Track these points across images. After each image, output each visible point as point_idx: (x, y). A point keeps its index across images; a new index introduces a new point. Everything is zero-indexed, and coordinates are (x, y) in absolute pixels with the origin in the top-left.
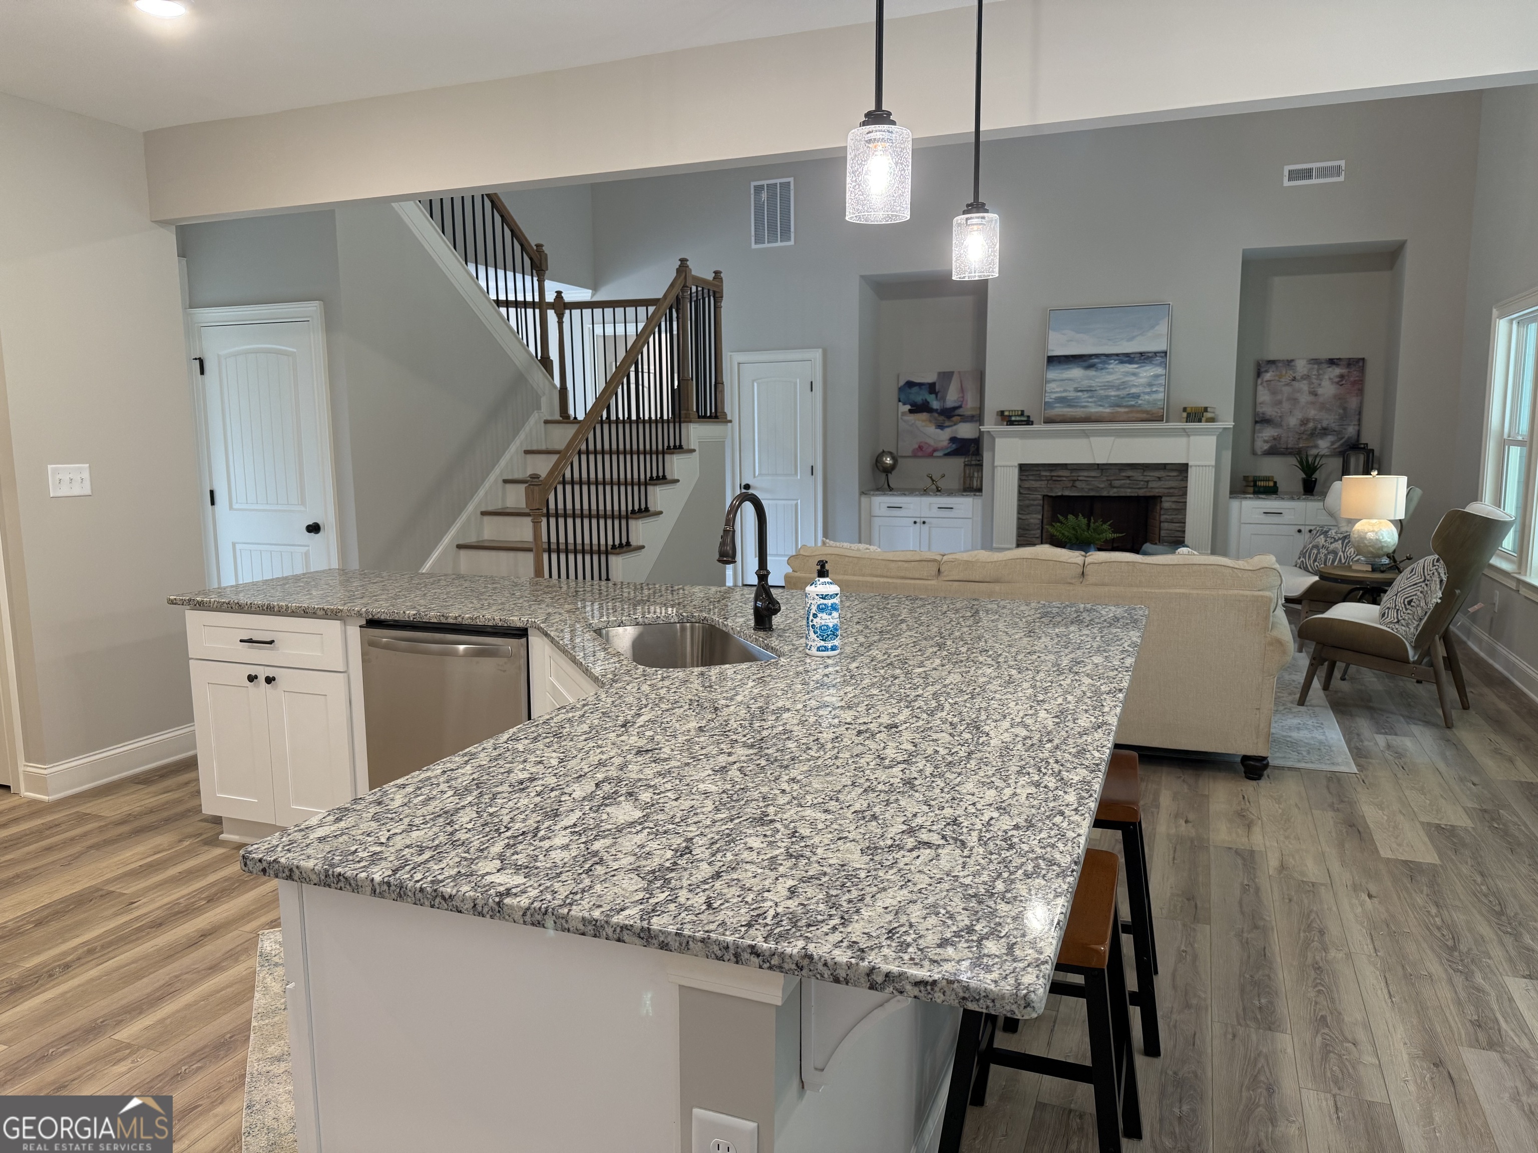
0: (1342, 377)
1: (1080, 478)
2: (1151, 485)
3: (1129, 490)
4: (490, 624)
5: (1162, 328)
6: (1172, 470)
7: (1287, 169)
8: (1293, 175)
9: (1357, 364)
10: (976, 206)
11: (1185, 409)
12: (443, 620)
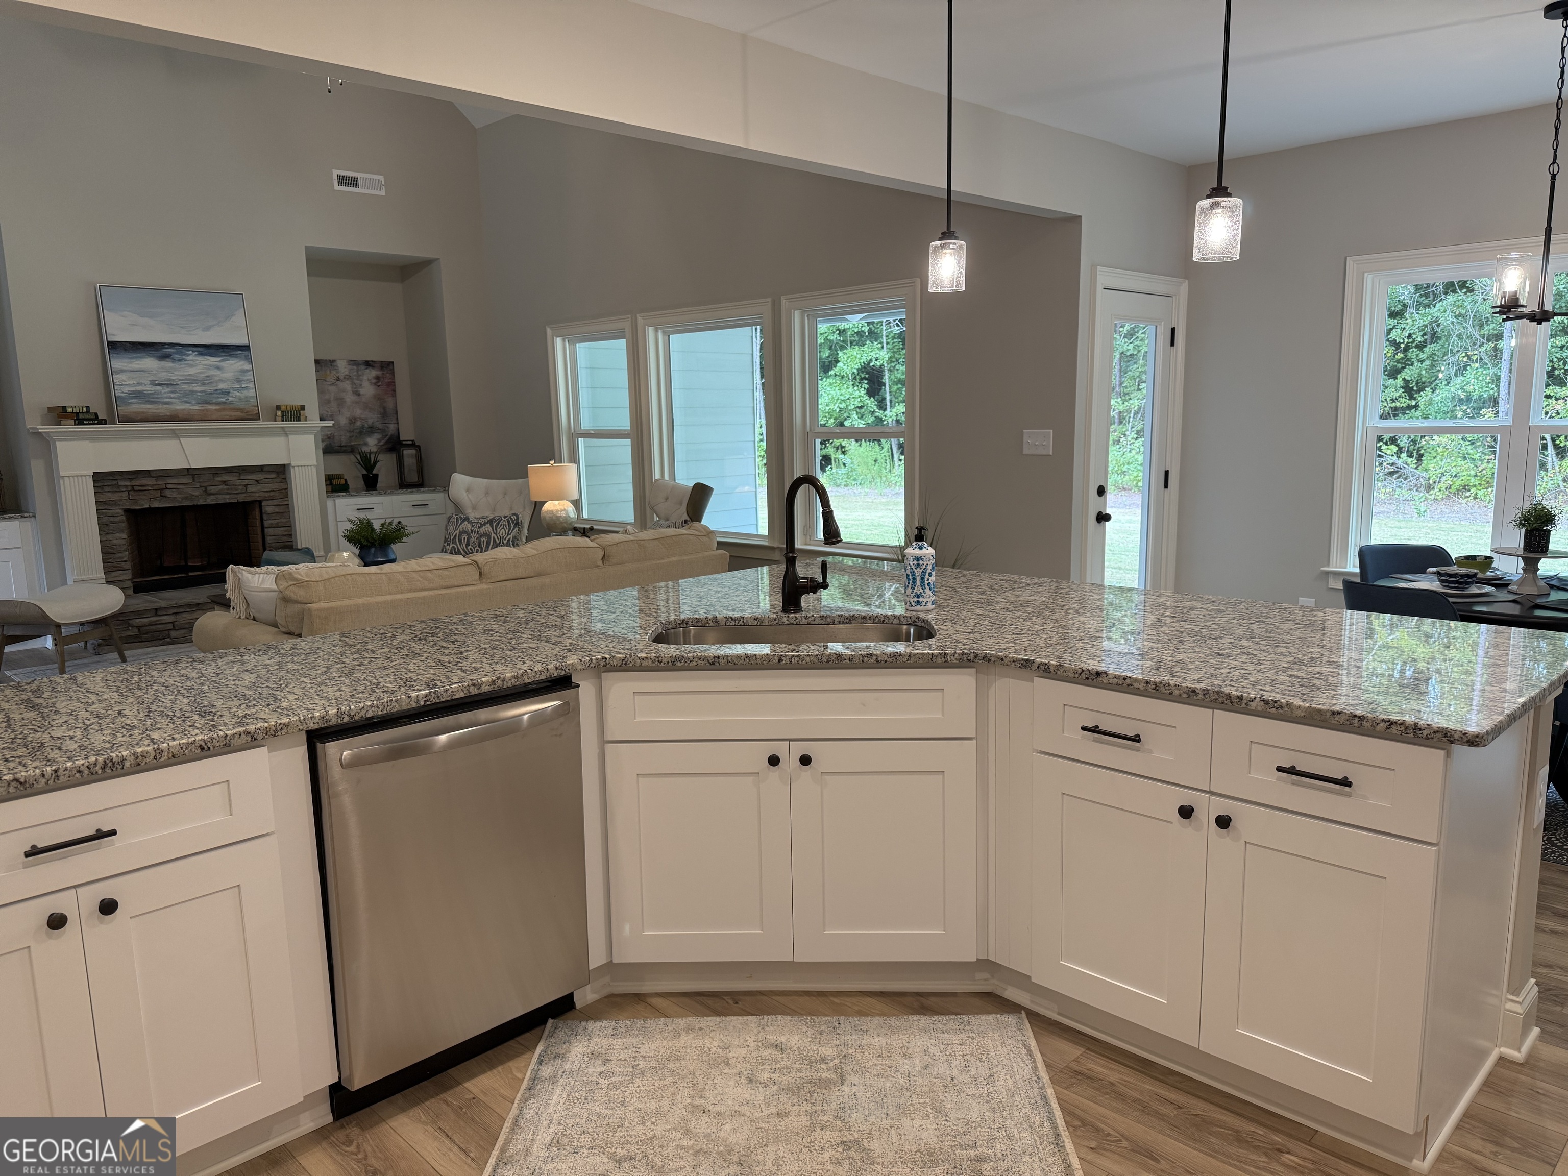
0: (378, 378)
1: (168, 486)
2: (250, 489)
3: (228, 496)
4: (543, 677)
5: (239, 319)
6: (269, 472)
7: (335, 173)
8: (343, 181)
9: (387, 366)
10: (948, 235)
11: (278, 408)
12: (474, 691)
